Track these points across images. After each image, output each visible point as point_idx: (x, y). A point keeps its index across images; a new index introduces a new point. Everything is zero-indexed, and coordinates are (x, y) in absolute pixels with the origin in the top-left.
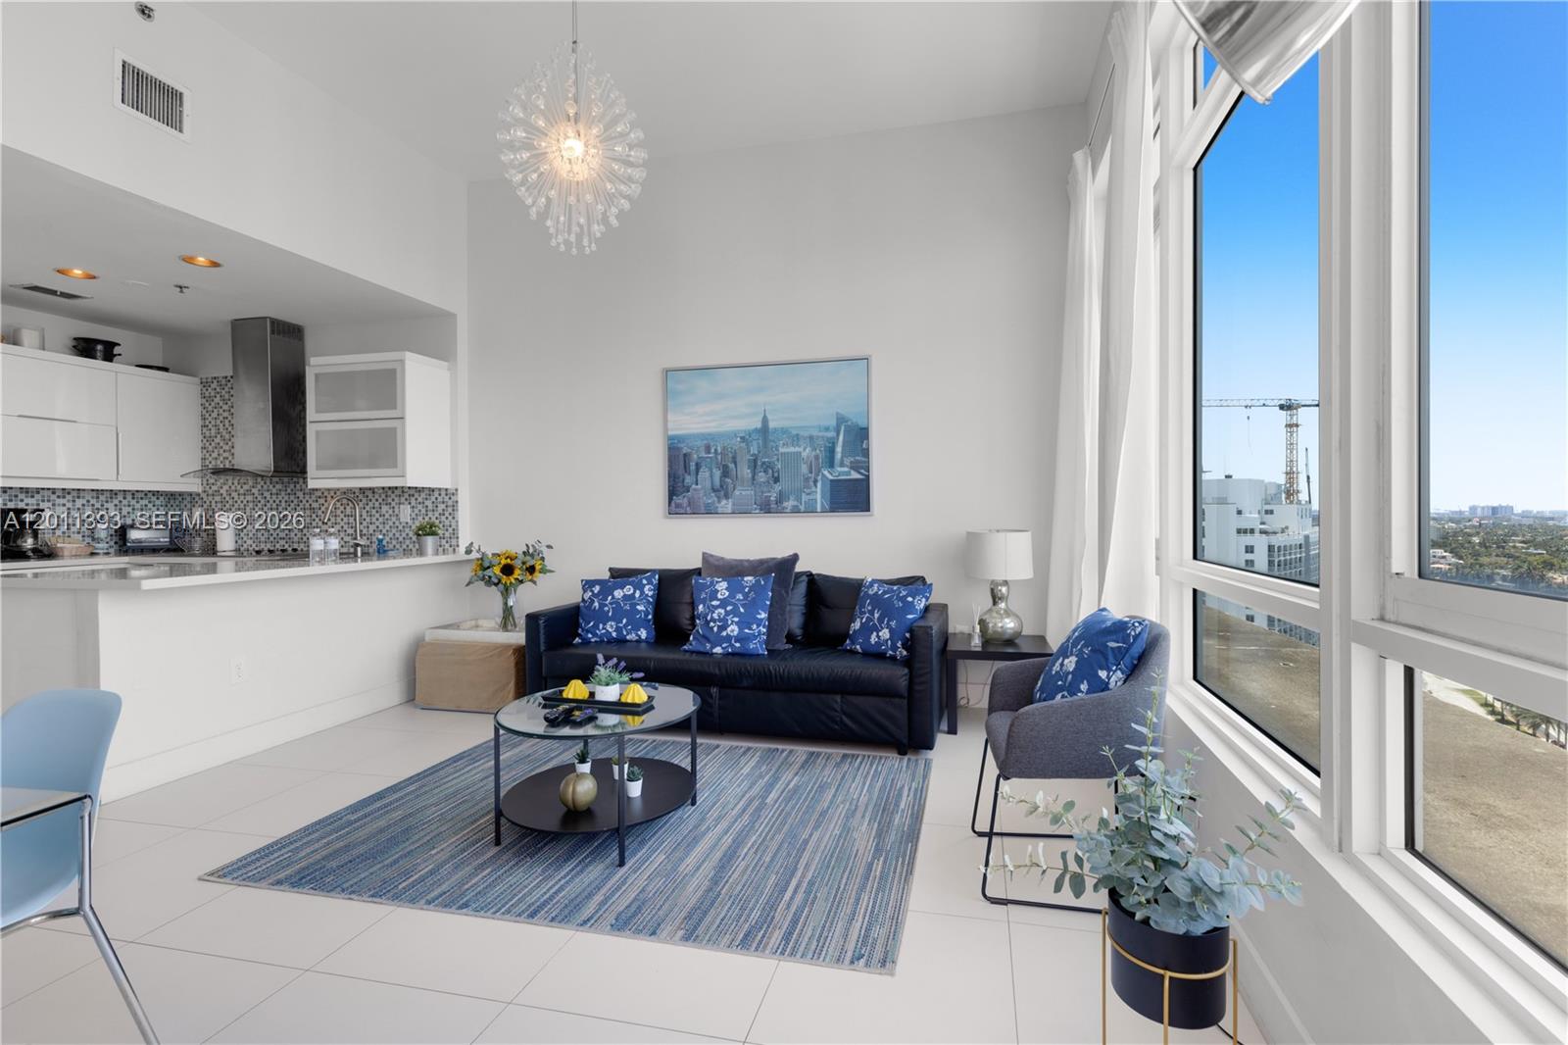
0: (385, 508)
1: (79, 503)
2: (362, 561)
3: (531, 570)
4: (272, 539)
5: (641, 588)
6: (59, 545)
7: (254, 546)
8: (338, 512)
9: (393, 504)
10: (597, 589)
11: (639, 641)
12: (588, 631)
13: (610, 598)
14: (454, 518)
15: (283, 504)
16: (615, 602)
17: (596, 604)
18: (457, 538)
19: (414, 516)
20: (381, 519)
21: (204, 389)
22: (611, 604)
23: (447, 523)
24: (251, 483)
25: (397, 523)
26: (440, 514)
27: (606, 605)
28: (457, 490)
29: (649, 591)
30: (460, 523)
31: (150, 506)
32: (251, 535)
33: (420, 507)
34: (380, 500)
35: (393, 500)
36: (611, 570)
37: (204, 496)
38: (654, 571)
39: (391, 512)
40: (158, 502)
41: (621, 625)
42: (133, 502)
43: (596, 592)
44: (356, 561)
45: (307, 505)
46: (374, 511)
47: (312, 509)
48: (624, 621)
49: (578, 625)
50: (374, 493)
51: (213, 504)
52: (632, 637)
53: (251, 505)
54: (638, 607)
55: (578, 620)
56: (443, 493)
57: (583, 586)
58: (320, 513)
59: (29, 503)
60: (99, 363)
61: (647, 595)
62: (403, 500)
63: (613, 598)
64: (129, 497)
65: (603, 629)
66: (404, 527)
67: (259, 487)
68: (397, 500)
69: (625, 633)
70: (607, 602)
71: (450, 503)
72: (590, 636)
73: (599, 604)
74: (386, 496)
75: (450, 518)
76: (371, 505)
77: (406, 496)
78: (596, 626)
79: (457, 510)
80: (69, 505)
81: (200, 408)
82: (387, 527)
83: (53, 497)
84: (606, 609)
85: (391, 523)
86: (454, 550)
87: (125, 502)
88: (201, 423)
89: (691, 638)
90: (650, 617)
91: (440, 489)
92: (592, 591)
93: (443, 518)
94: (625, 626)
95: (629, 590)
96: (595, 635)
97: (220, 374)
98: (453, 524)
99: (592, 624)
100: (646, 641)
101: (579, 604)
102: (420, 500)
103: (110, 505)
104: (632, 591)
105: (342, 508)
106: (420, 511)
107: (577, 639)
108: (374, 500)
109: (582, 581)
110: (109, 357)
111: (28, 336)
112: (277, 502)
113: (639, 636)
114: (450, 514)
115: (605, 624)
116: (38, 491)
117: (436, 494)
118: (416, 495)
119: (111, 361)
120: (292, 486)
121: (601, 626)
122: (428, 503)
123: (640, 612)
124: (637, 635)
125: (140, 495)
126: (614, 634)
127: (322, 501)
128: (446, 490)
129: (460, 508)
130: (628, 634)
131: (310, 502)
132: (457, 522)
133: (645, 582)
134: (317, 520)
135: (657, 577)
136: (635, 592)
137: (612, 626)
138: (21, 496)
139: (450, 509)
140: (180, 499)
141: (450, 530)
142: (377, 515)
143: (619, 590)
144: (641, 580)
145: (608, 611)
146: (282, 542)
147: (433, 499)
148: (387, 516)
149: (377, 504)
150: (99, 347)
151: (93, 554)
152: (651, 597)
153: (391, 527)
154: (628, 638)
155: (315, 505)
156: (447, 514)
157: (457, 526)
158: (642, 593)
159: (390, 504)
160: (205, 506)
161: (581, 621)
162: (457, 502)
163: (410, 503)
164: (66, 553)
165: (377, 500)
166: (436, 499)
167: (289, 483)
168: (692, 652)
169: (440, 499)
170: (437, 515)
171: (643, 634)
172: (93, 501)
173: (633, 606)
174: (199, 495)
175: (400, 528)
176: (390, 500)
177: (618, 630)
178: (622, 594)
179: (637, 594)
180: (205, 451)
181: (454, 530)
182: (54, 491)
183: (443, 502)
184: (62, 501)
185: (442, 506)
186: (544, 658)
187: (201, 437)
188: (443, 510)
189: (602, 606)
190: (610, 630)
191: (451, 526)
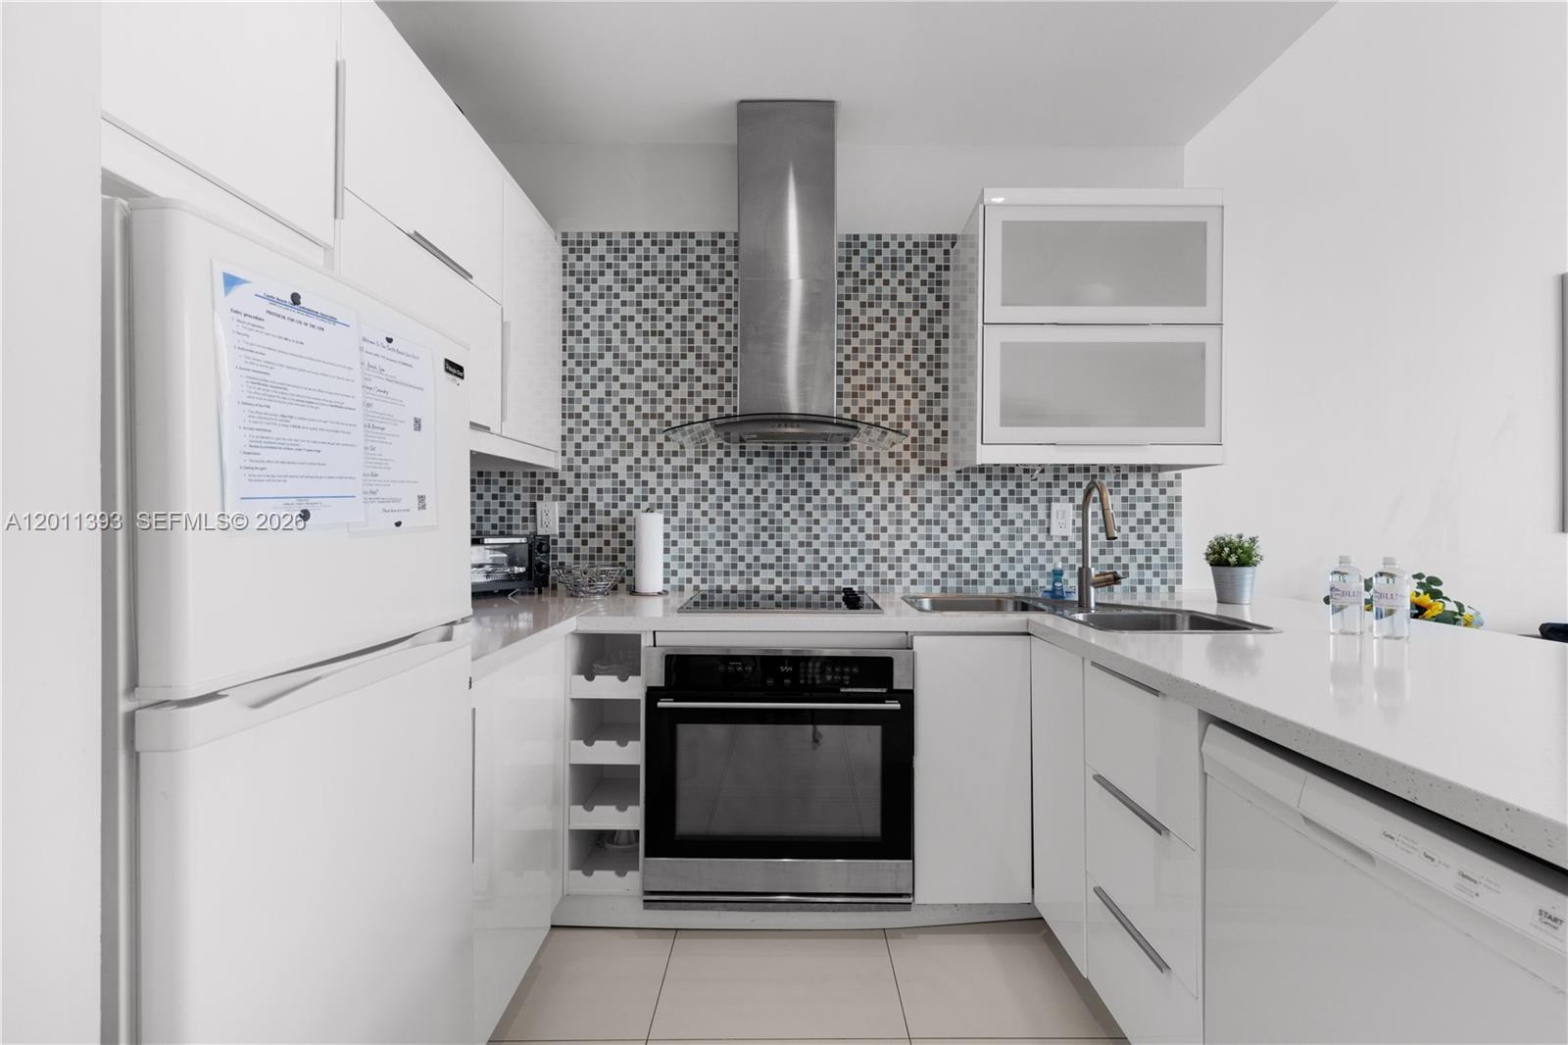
0: (1014, 509)
4: (741, 566)
7: (697, 580)
8: (906, 515)
9: (1033, 500)
14: (1171, 529)
15: (772, 497)
18: (1179, 567)
20: (1005, 530)
21: (572, 258)
23: (1155, 538)
25: (1042, 538)
26: (1140, 521)
30: (1183, 539)
32: (689, 558)
34: (1004, 493)
35: (1034, 493)
37: (569, 478)
39: (1027, 515)
45: (831, 501)
46: (989, 515)
47: (839, 506)
50: (989, 478)
51: (592, 496)
53: (690, 498)
56: (1148, 481)
58: (861, 515)
62: (1056, 492)
66: (1057, 545)
67: (712, 461)
68: (1042, 493)
71: (1163, 500)
74: (1023, 486)
75: (1162, 528)
76: (982, 500)
77: (1064, 485)
79: (1179, 514)
81: (560, 295)
82: (1019, 545)
85: (1027, 538)
86: (1172, 589)
88: (560, 325)
91: (1141, 469)
93: (1147, 529)
97: (617, 227)
98: (1171, 543)
105: (914, 507)
108: (989, 492)
112: (757, 492)
114: (1163, 522)
117: (1132, 481)
120: (794, 462)
127: (867, 492)
128: (1156, 471)
129: (1184, 510)
131: (838, 493)
132: (1179, 536)
134: (854, 529)
139: (1163, 513)
140: (503, 482)
141: (1163, 552)
142: (997, 523)
146: (770, 574)
147: (1125, 492)
148: (1019, 523)
149: (997, 501)
153: (1026, 545)
155: (848, 500)
156: (1155, 522)
157: (1179, 544)
159: (1027, 500)
160: (570, 498)
162: (1178, 499)
163: (1072, 500)
165: (997, 493)
166: (1132, 492)
167: (787, 455)
169: (1140, 492)
170: (1133, 522)
174: (555, 475)
175: (1049, 546)
176: (1026, 493)
180: (571, 385)
181: (1171, 551)
183: (1147, 499)
185: (1142, 508)
187: (560, 356)
188: (1147, 514)
191: (1163, 544)
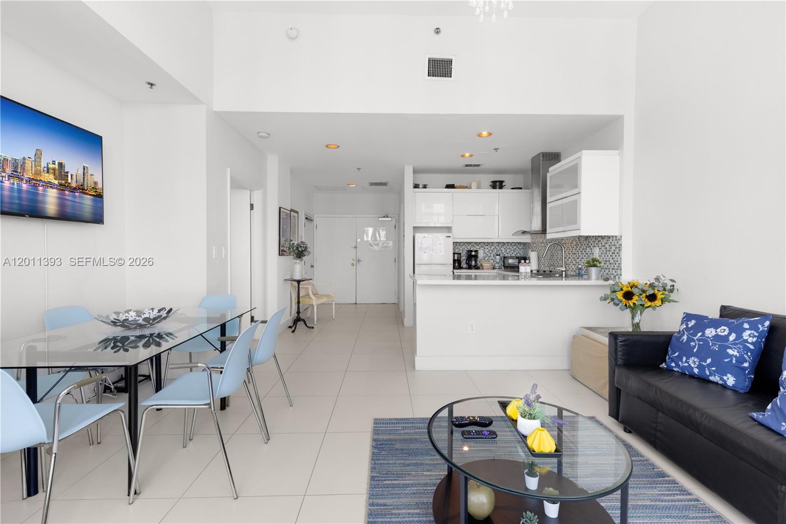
0: (588, 249)
1: (493, 247)
2: (565, 280)
3: (652, 298)
5: (739, 331)
6: (484, 264)
8: (570, 251)
9: (592, 247)
10: (692, 323)
11: (724, 387)
12: (672, 361)
13: (700, 334)
14: (619, 256)
16: (704, 339)
17: (685, 337)
18: (621, 269)
19: (600, 254)
20: (586, 255)
22: (699, 340)
23: (616, 259)
24: (543, 237)
27: (694, 341)
28: (621, 237)
29: (749, 336)
30: (622, 260)
31: (517, 249)
33: (603, 248)
34: (586, 244)
35: (591, 244)
36: (723, 308)
38: (764, 316)
39: (590, 252)
40: (520, 247)
41: (704, 364)
42: (511, 247)
43: (690, 326)
44: (562, 280)
46: (583, 251)
48: (709, 361)
49: (666, 353)
50: (584, 239)
52: (715, 378)
54: (730, 351)
55: (668, 347)
56: (614, 239)
57: (683, 318)
59: (476, 248)
60: (498, 190)
61: (746, 341)
62: (595, 244)
63: (703, 335)
64: (509, 245)
65: (686, 362)
68: (593, 244)
69: (708, 373)
70: (695, 338)
71: (618, 246)
72: (673, 364)
73: (688, 337)
74: (589, 242)
75: (617, 255)
76: (582, 247)
77: (597, 241)
78: (680, 358)
79: (621, 250)
80: (489, 248)
83: (484, 246)
84: (693, 344)
86: (619, 278)
87: (508, 247)
89: (769, 407)
90: (746, 365)
91: (613, 236)
92: (687, 325)
93: (614, 255)
94: (709, 366)
95: (723, 331)
96: (677, 365)
98: (619, 260)
99: (677, 354)
100: (733, 390)
101: (675, 332)
102: (603, 244)
103: (503, 249)
104: (726, 333)
105: (572, 249)
106: (603, 251)
107: (664, 364)
108: (584, 244)
109: (684, 313)
110: (501, 187)
111: (474, 185)
113: (725, 381)
114: (617, 253)
115: (688, 358)
116: (480, 243)
117: (611, 239)
118: (602, 240)
119: (501, 188)
121: (684, 359)
122: (607, 246)
123: (731, 356)
124: (722, 379)
125: (513, 244)
126: (696, 371)
127: (565, 245)
128: (616, 237)
129: (622, 249)
130: (711, 375)
132: (621, 258)
133: (746, 326)
135: (767, 323)
136: (729, 334)
137: (694, 362)
138: (475, 245)
139: (617, 250)
141: (618, 263)
142: (585, 253)
143: (713, 330)
144: (742, 324)
145: (694, 347)
147: (609, 242)
148: (589, 254)
149: (585, 248)
150: (498, 184)
151: (494, 268)
152: (752, 343)
154: (712, 378)
157: (621, 261)
158: (739, 336)
159: (590, 247)
161: (669, 349)
162: (621, 245)
163: (598, 246)
164: (485, 267)
166: (611, 243)
168: (761, 424)
169: (613, 243)
170: (611, 253)
171: (731, 381)
172: (497, 247)
173: (723, 348)
177: (700, 367)
178: (714, 333)
179: (732, 337)
182: (484, 243)
183: (614, 245)
184: (487, 247)
185: (614, 248)
186: (616, 372)
188: (614, 250)
189: (690, 340)
190: (692, 365)
191: (617, 261)
